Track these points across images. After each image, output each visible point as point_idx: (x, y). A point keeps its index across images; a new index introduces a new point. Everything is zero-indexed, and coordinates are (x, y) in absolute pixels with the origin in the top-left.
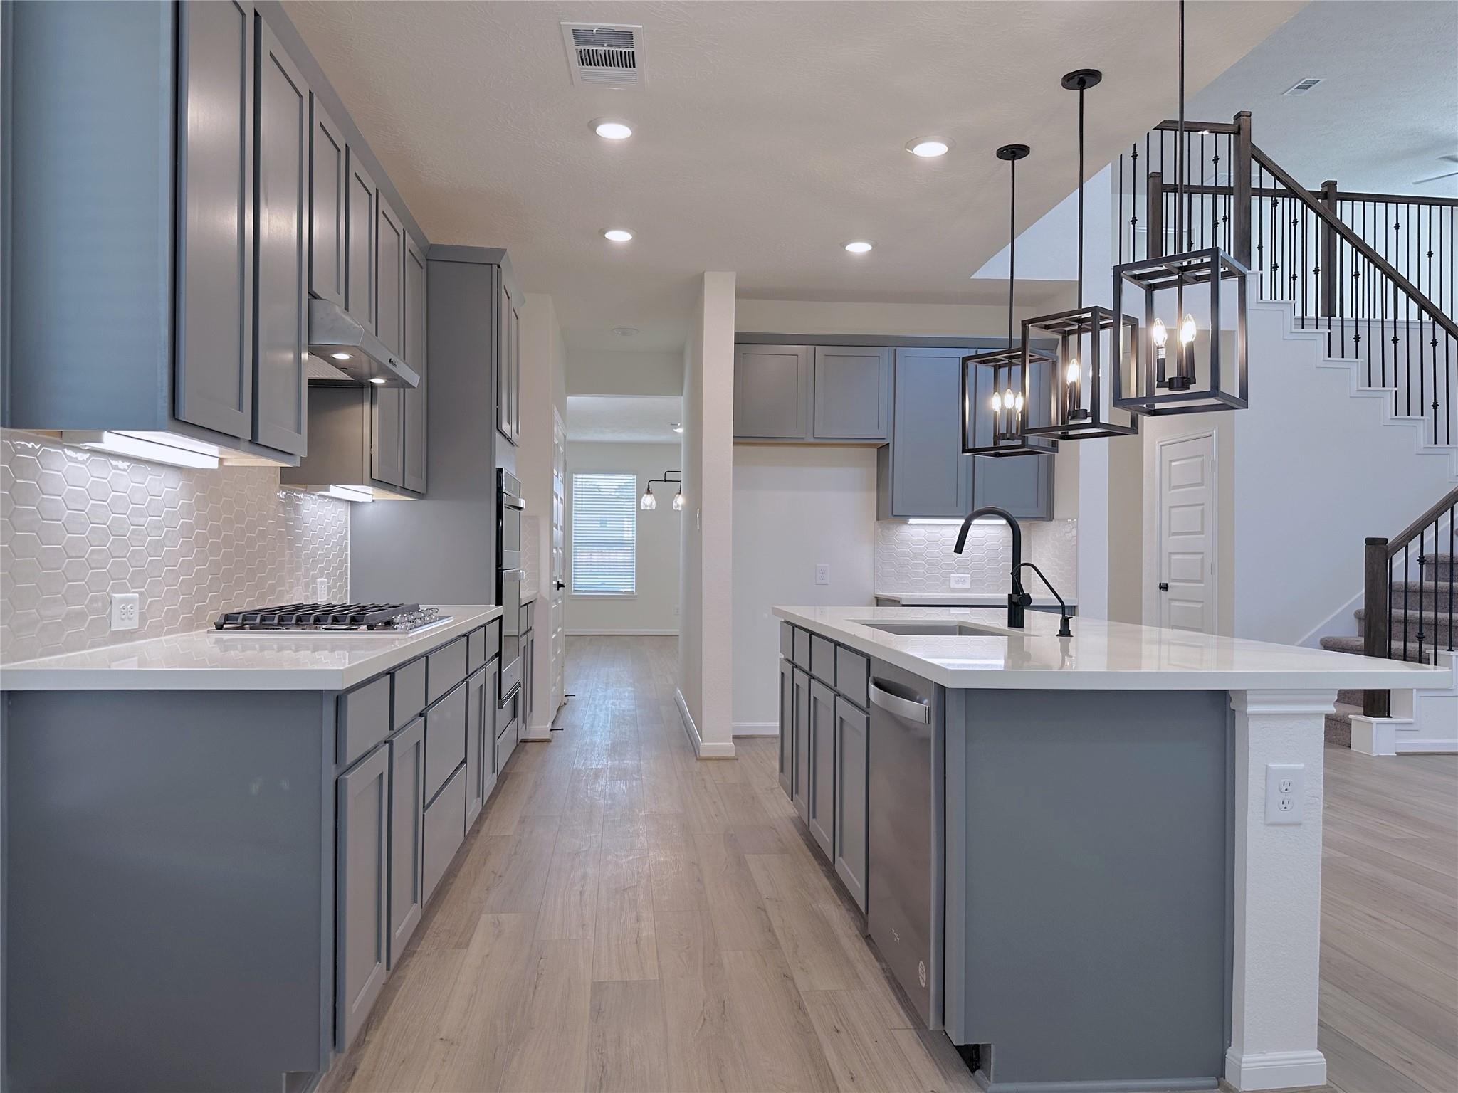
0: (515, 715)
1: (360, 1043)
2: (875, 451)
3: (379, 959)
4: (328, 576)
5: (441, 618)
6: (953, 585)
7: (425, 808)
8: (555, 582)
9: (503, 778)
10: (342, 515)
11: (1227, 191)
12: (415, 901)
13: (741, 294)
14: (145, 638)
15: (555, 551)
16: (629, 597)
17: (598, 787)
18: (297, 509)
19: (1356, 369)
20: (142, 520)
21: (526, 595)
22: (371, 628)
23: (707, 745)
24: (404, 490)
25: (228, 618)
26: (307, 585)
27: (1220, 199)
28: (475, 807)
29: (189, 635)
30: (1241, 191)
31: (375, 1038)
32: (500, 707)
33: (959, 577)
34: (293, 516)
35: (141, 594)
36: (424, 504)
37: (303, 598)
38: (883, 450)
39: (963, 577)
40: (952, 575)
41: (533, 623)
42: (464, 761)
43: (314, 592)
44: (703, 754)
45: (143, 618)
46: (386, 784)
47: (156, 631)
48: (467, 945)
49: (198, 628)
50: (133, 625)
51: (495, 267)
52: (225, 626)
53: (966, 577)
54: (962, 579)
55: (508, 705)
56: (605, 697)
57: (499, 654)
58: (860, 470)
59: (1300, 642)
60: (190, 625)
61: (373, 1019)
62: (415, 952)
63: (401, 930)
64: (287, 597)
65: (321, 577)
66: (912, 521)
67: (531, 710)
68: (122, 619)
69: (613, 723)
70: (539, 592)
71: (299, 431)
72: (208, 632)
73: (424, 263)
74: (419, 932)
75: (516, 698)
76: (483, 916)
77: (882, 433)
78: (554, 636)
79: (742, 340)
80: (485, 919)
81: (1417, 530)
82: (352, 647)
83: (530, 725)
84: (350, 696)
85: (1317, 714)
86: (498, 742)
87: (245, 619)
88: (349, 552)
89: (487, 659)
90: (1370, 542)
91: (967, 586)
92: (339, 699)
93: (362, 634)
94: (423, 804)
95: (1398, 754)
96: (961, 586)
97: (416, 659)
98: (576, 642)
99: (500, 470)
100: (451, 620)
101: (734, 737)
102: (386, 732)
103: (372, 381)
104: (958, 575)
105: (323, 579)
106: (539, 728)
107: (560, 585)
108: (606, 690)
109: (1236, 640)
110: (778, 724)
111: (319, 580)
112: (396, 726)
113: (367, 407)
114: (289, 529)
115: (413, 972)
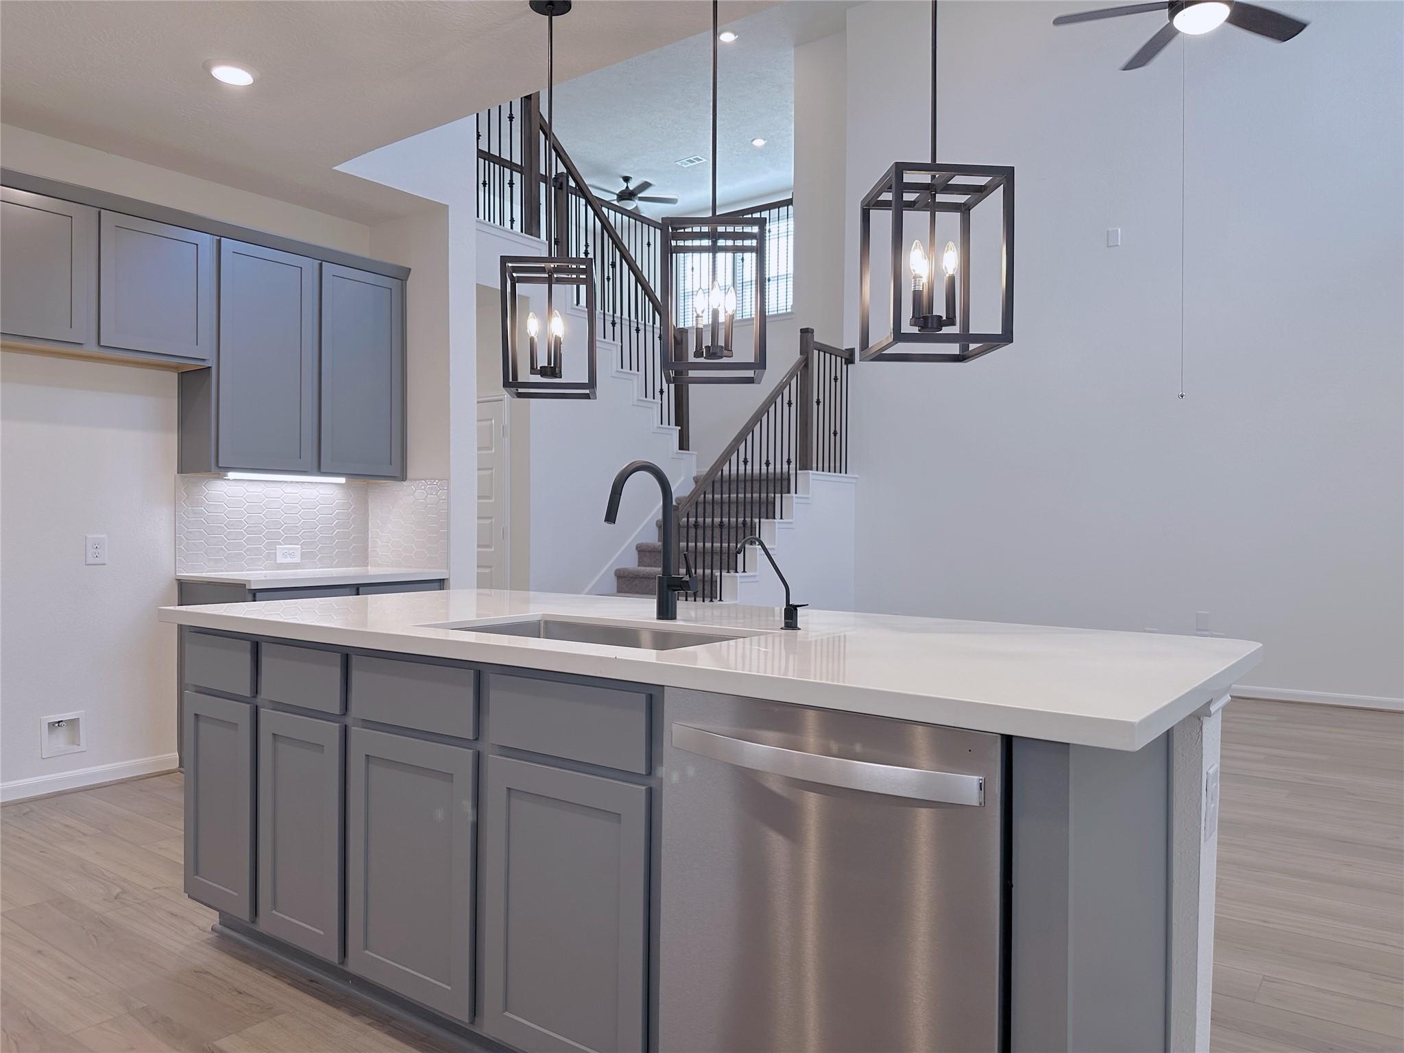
2: (174, 377)
6: (280, 560)
33: (287, 548)
39: (292, 549)
40: (278, 546)
53: (295, 549)
54: (291, 552)
59: (587, 590)
66: (232, 475)
77: (203, 352)
91: (297, 560)
96: (289, 560)
104: (286, 546)
109: (532, 593)
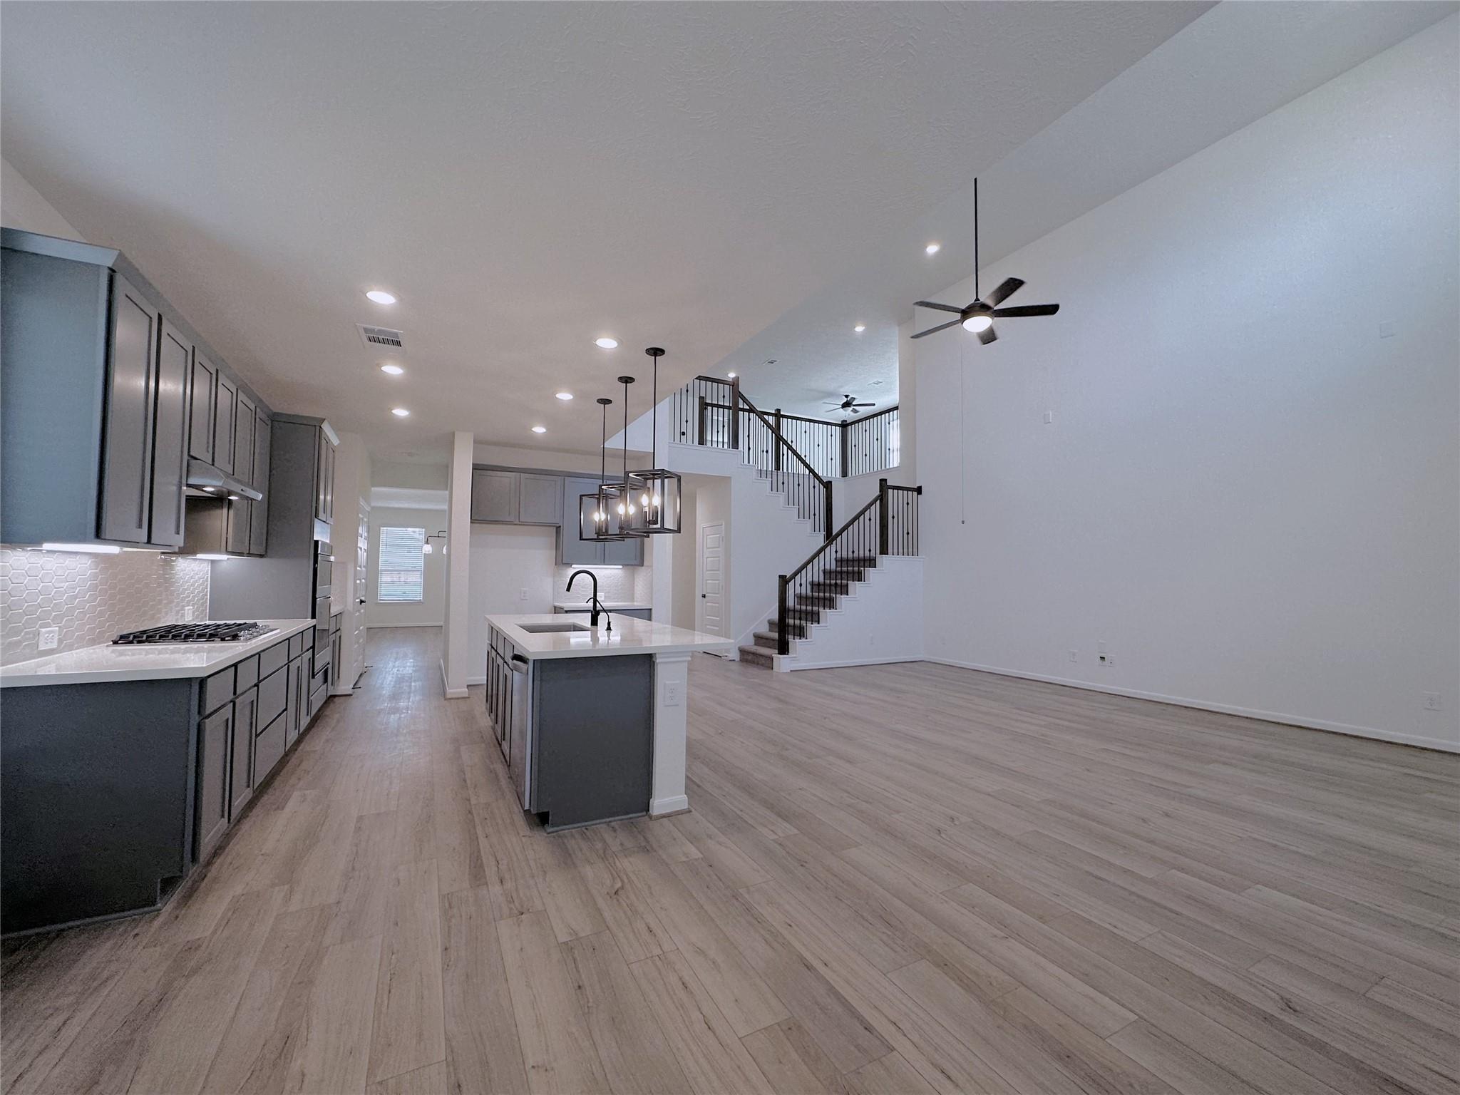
0: (326, 680)
1: (209, 863)
2: (555, 528)
3: (223, 816)
4: (193, 605)
5: (272, 630)
7: (257, 736)
8: (358, 600)
9: (315, 721)
10: (207, 568)
11: (729, 408)
12: (248, 786)
13: (477, 442)
14: (61, 653)
15: (358, 582)
16: (419, 602)
17: (379, 719)
18: (172, 568)
19: (782, 497)
20: (62, 585)
21: (334, 610)
22: (223, 640)
23: (451, 692)
24: (249, 555)
25: (122, 637)
26: (178, 612)
27: (726, 410)
28: (293, 736)
29: (94, 649)
30: (735, 410)
31: (219, 861)
32: (313, 677)
34: (169, 572)
35: (60, 627)
36: (263, 559)
37: (174, 620)
38: (558, 528)
41: (341, 626)
42: (286, 709)
43: (183, 616)
44: (448, 696)
45: (60, 641)
46: (230, 726)
47: (70, 647)
48: (283, 809)
49: (99, 643)
50: (55, 646)
51: (318, 428)
52: (120, 642)
55: (319, 677)
56: (394, 667)
57: (313, 647)
58: (548, 539)
60: (93, 642)
61: (218, 852)
62: (248, 816)
63: (239, 802)
64: (163, 620)
65: (189, 606)
67: (339, 677)
68: (47, 643)
69: (396, 682)
70: (346, 606)
71: (178, 533)
72: (107, 646)
73: (269, 423)
74: (251, 805)
75: (326, 672)
76: (295, 793)
77: (557, 521)
78: (356, 632)
79: (476, 468)
80: (296, 794)
81: (799, 571)
82: (209, 651)
83: (338, 685)
84: (209, 680)
85: (685, 661)
86: (311, 698)
87: (135, 637)
88: (209, 589)
89: (304, 651)
90: (780, 576)
92: (202, 682)
93: (218, 644)
94: (255, 734)
95: (791, 671)
97: (255, 655)
98: (375, 633)
99: (316, 542)
100: (278, 631)
101: (468, 686)
102: (231, 696)
103: (229, 498)
105: (189, 607)
106: (344, 687)
107: (362, 602)
108: (395, 662)
110: (486, 677)
111: (187, 608)
112: (238, 693)
113: (225, 510)
114: (166, 580)
115: (246, 826)
